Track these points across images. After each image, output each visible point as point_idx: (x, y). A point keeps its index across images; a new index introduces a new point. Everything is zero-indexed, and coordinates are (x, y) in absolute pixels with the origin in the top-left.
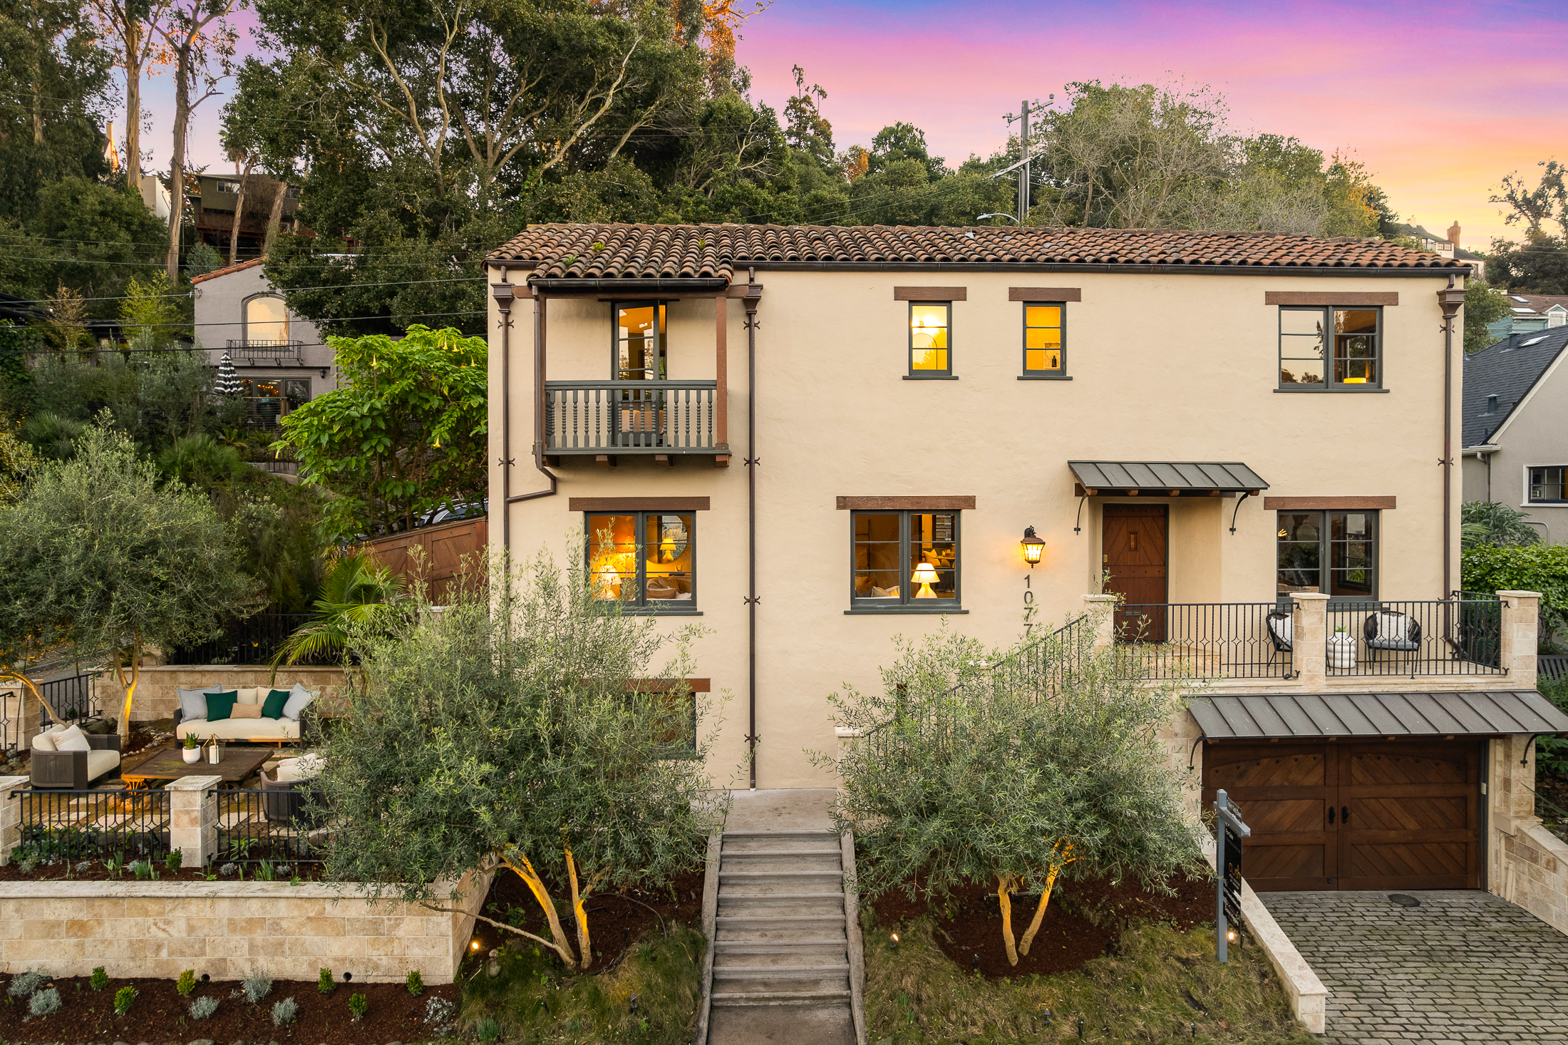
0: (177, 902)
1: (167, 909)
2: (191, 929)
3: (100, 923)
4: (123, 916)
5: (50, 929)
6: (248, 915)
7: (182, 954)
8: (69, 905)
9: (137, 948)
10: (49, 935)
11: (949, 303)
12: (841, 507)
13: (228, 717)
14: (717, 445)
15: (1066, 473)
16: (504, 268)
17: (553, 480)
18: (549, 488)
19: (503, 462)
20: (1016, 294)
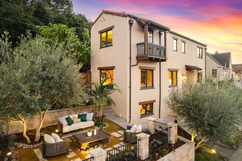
11: (177, 40)
12: (168, 70)
13: (73, 124)
14: (166, 58)
15: (185, 67)
16: (131, 17)
17: (137, 62)
18: (136, 64)
19: (130, 58)
20: (182, 40)
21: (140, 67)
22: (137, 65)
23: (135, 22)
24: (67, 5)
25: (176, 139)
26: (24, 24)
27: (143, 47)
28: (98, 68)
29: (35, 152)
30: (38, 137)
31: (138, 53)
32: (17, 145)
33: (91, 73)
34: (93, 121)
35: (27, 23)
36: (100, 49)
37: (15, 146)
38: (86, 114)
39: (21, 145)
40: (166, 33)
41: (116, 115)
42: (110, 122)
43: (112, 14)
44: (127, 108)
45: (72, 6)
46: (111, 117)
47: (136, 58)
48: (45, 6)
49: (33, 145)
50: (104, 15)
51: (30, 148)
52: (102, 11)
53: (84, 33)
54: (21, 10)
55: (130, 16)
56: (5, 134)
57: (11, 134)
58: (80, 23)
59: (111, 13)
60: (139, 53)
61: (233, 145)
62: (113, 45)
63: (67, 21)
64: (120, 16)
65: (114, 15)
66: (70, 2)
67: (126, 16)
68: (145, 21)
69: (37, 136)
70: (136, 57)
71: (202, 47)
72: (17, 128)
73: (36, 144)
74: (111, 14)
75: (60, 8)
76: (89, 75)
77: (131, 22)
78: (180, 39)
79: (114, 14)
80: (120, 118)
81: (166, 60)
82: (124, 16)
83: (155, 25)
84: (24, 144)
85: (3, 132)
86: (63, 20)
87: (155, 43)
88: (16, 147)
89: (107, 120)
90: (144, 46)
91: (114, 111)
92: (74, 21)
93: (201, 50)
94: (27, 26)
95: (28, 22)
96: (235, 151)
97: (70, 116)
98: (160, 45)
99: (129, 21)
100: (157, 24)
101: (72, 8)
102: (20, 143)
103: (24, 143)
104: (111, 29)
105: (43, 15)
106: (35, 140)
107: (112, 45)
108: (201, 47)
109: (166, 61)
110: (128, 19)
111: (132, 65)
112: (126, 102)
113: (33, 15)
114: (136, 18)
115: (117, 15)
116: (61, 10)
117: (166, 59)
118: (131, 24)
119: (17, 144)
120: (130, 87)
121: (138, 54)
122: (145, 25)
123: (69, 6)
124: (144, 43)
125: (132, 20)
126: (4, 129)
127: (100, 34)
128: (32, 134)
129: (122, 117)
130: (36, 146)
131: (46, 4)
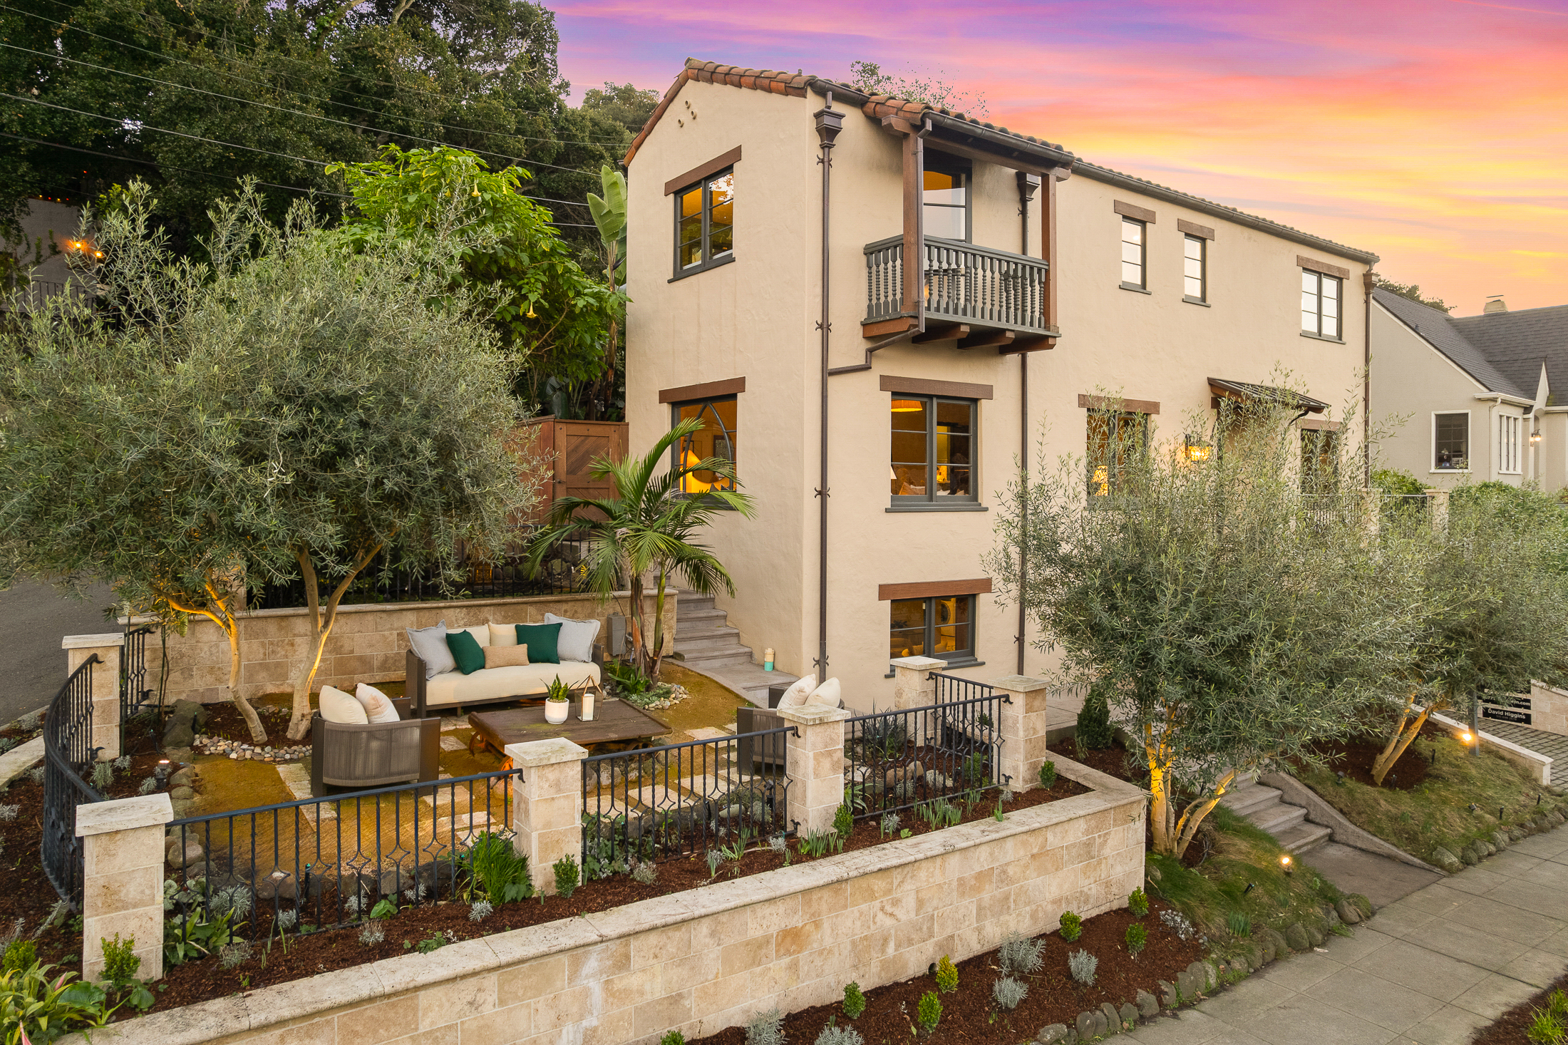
0: (907, 869)
1: (896, 883)
2: (920, 903)
3: (817, 925)
4: (845, 907)
5: (755, 951)
6: (978, 869)
7: (910, 942)
8: (781, 907)
9: (861, 948)
10: (756, 962)
11: (1143, 224)
12: (1081, 405)
13: (483, 667)
14: (1047, 327)
15: (1208, 388)
16: (830, 94)
17: (870, 351)
18: (863, 362)
19: (824, 327)
20: (1181, 225)
21: (885, 382)
22: (866, 368)
23: (852, 121)
24: (523, 35)
25: (1033, 766)
26: (272, 158)
27: (898, 262)
28: (661, 393)
29: (282, 775)
30: (303, 716)
31: (870, 300)
32: (206, 745)
33: (628, 424)
34: (593, 660)
35: (288, 155)
36: (670, 282)
37: (193, 748)
38: (560, 625)
39: (223, 745)
40: (1052, 179)
41: (751, 655)
42: (701, 683)
43: (733, 84)
44: (804, 610)
45: (555, 44)
46: (717, 663)
47: (860, 330)
48: (392, 50)
49: (276, 751)
50: (693, 90)
51: (261, 758)
52: (682, 69)
53: (602, 196)
54: (258, 80)
55: (820, 89)
56: (154, 700)
57: (179, 701)
58: (599, 140)
59: (726, 74)
60: (878, 299)
61: (1439, 848)
62: (734, 260)
63: (518, 131)
64: (769, 90)
65: (739, 86)
66: (540, 19)
67: (800, 92)
68: (908, 115)
69: (296, 714)
70: (864, 325)
71: (1339, 269)
72: (208, 677)
73: (290, 747)
74: (725, 83)
75: (485, 60)
76: (615, 437)
77: (828, 121)
78: (1167, 215)
79: (743, 80)
80: (768, 667)
81: (1051, 341)
82: (793, 89)
83: (969, 136)
84: (235, 744)
85: (145, 690)
86: (496, 128)
87: (982, 240)
88: (198, 752)
89: (686, 672)
90: (902, 260)
91: (738, 635)
92: (562, 133)
93: (1330, 286)
94: (289, 168)
95: (295, 148)
96: (1444, 880)
97: (468, 630)
98: (1024, 251)
99: (818, 116)
100: (980, 131)
101: (553, 52)
102: (216, 738)
103: (233, 739)
104: (724, 167)
105: (379, 107)
106: (289, 735)
107: (731, 260)
108: (1329, 267)
109: (1052, 347)
110: (813, 103)
111: (833, 364)
112: (799, 576)
113: (322, 106)
114: (857, 100)
115: (754, 87)
116: (489, 69)
117: (1047, 337)
118: (828, 134)
119: (205, 741)
120: (823, 493)
121: (874, 302)
122: (906, 135)
123: (538, 41)
124: (900, 238)
125: (837, 108)
126: (151, 674)
127: (672, 196)
128: (280, 711)
129: (779, 666)
130: (288, 756)
131: (397, 40)
